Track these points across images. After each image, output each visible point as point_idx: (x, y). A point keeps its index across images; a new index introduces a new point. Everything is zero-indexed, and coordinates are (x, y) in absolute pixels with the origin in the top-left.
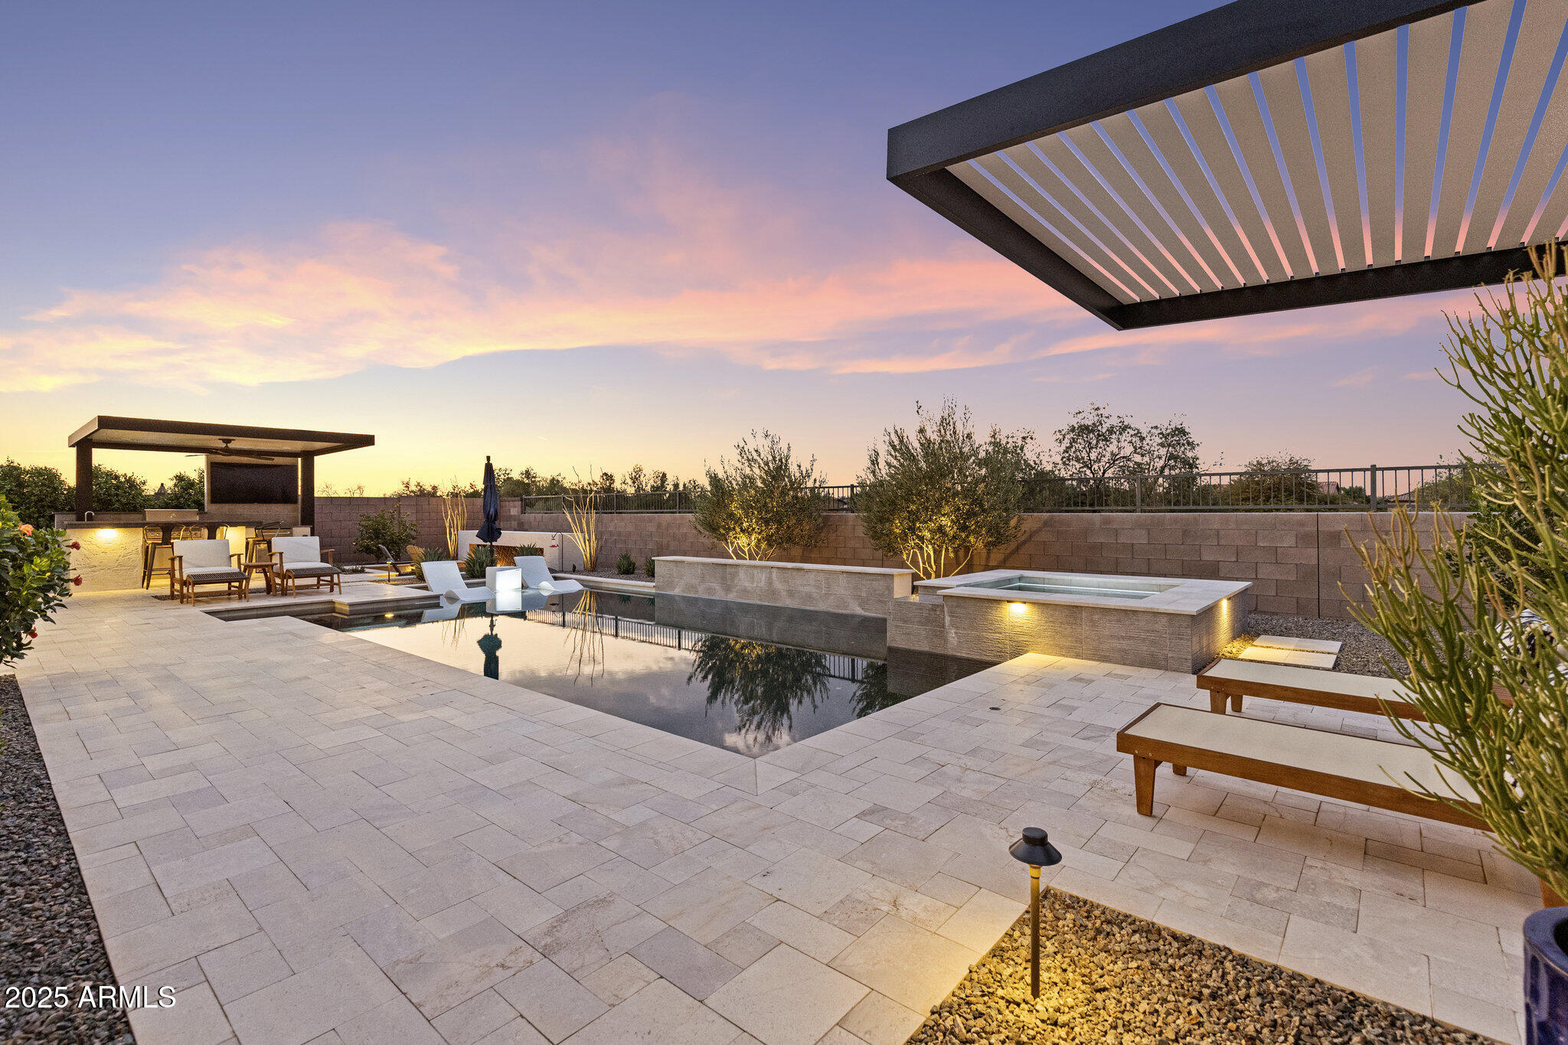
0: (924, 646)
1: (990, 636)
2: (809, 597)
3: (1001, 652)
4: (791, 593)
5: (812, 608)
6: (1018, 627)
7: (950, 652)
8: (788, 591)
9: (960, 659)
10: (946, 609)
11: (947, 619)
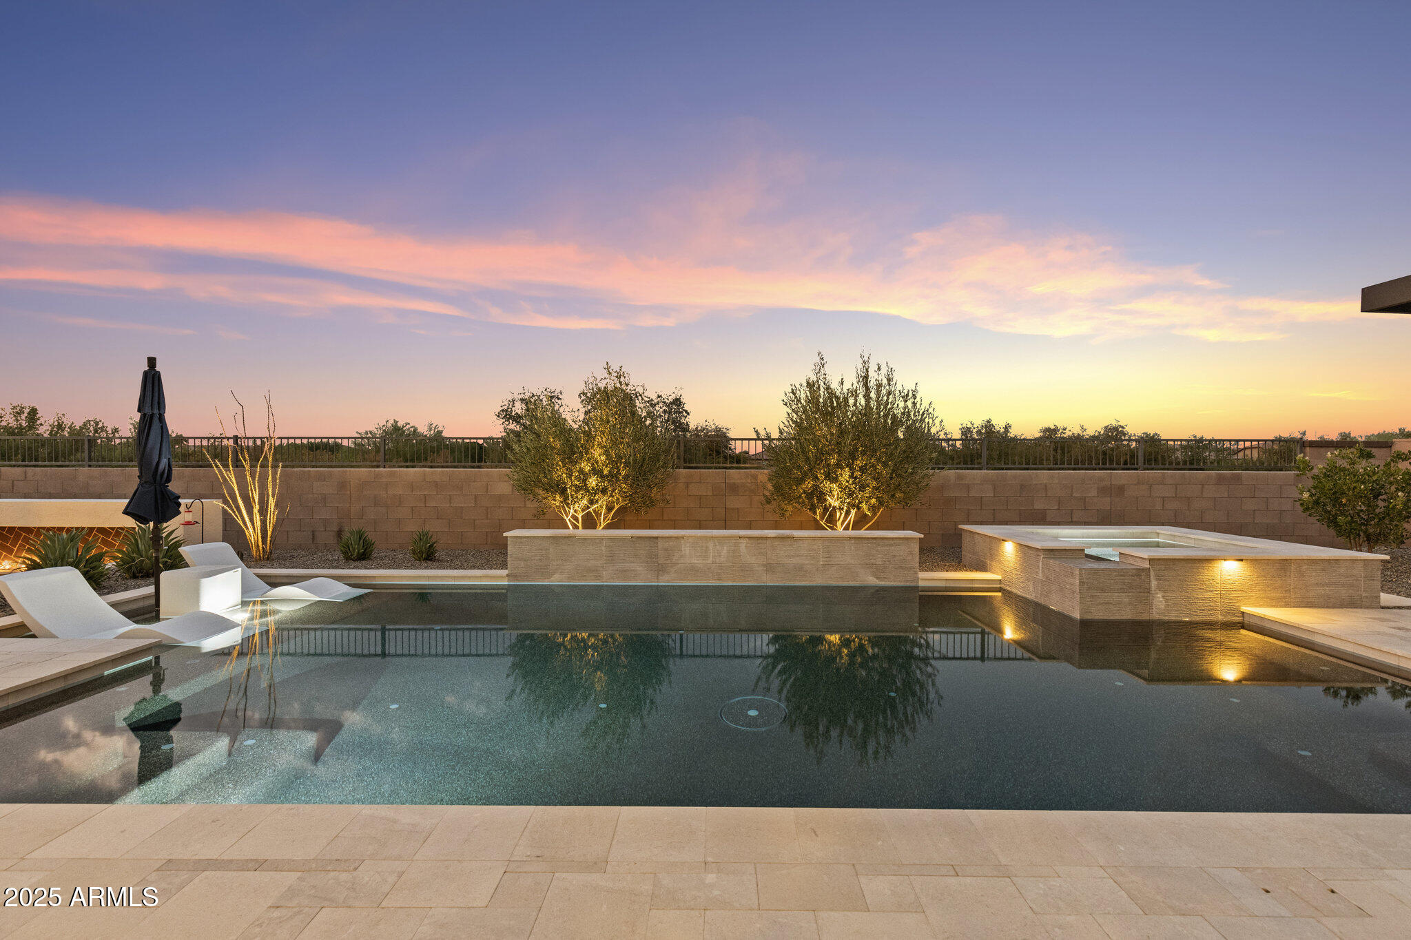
0: (1126, 614)
1: (1201, 595)
2: (800, 569)
3: (1211, 610)
4: (769, 568)
5: (803, 584)
6: (1229, 584)
7: (1155, 616)
8: (765, 565)
9: (1168, 622)
10: (1152, 573)
11: (1154, 583)
